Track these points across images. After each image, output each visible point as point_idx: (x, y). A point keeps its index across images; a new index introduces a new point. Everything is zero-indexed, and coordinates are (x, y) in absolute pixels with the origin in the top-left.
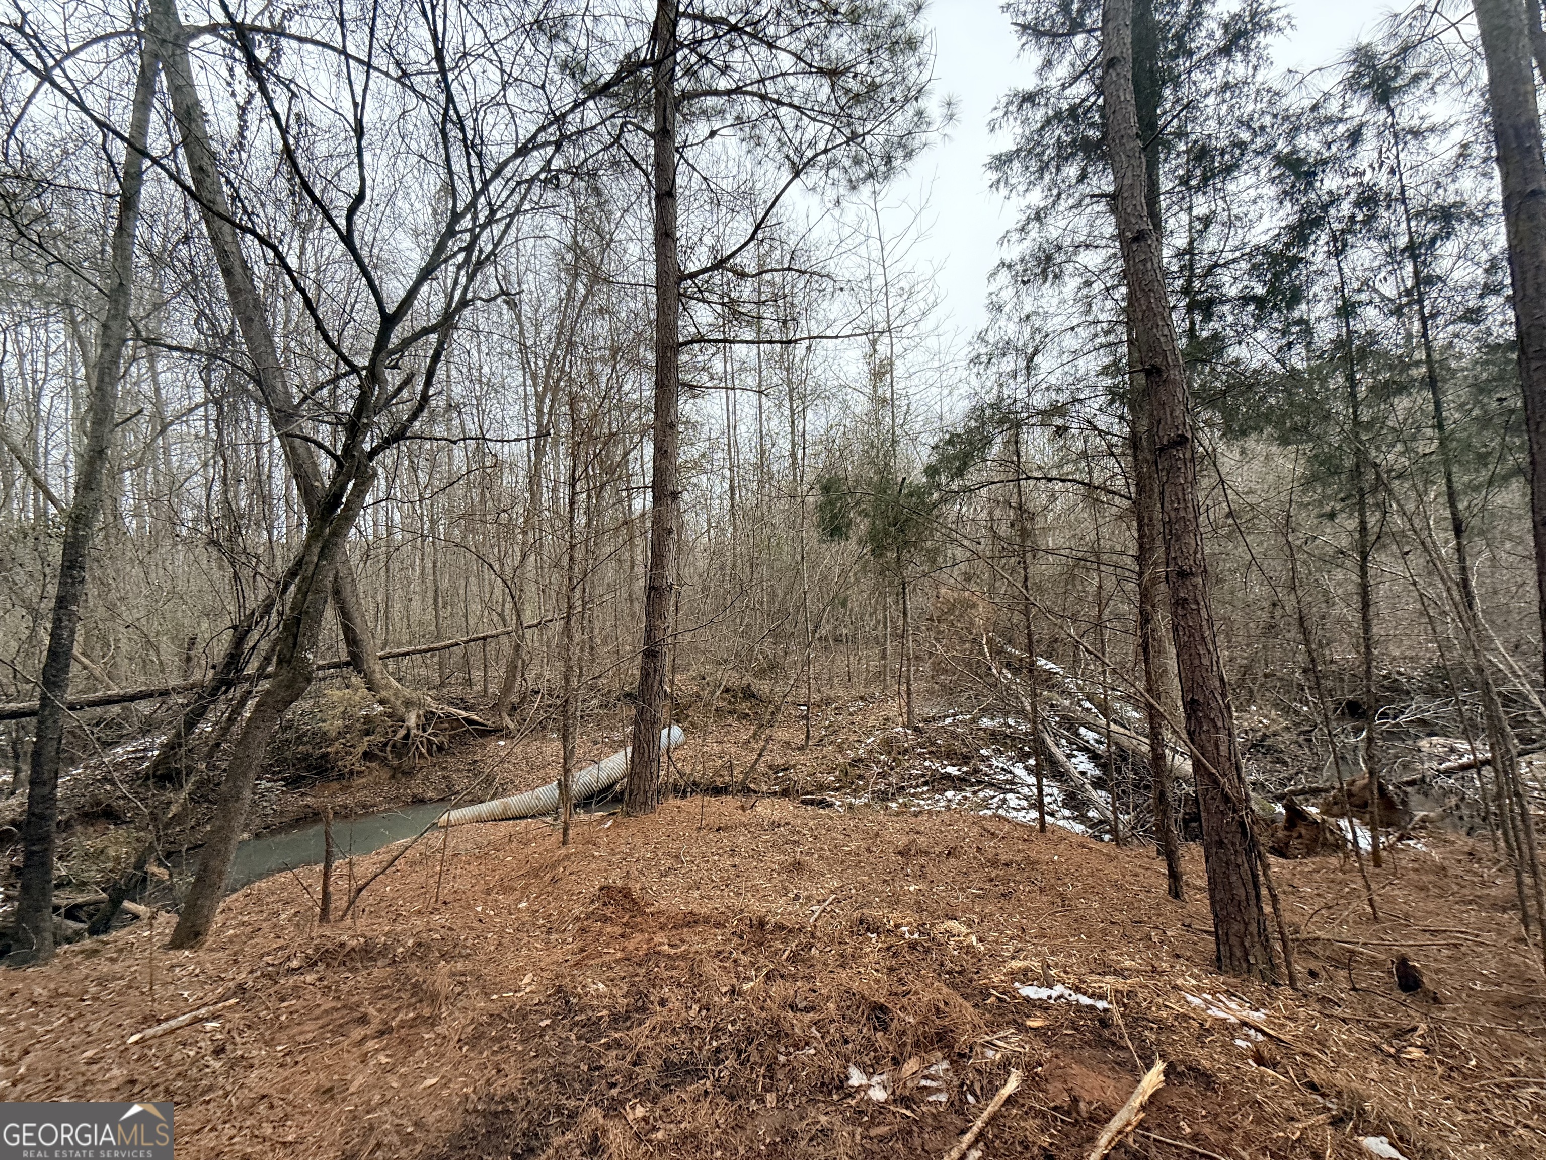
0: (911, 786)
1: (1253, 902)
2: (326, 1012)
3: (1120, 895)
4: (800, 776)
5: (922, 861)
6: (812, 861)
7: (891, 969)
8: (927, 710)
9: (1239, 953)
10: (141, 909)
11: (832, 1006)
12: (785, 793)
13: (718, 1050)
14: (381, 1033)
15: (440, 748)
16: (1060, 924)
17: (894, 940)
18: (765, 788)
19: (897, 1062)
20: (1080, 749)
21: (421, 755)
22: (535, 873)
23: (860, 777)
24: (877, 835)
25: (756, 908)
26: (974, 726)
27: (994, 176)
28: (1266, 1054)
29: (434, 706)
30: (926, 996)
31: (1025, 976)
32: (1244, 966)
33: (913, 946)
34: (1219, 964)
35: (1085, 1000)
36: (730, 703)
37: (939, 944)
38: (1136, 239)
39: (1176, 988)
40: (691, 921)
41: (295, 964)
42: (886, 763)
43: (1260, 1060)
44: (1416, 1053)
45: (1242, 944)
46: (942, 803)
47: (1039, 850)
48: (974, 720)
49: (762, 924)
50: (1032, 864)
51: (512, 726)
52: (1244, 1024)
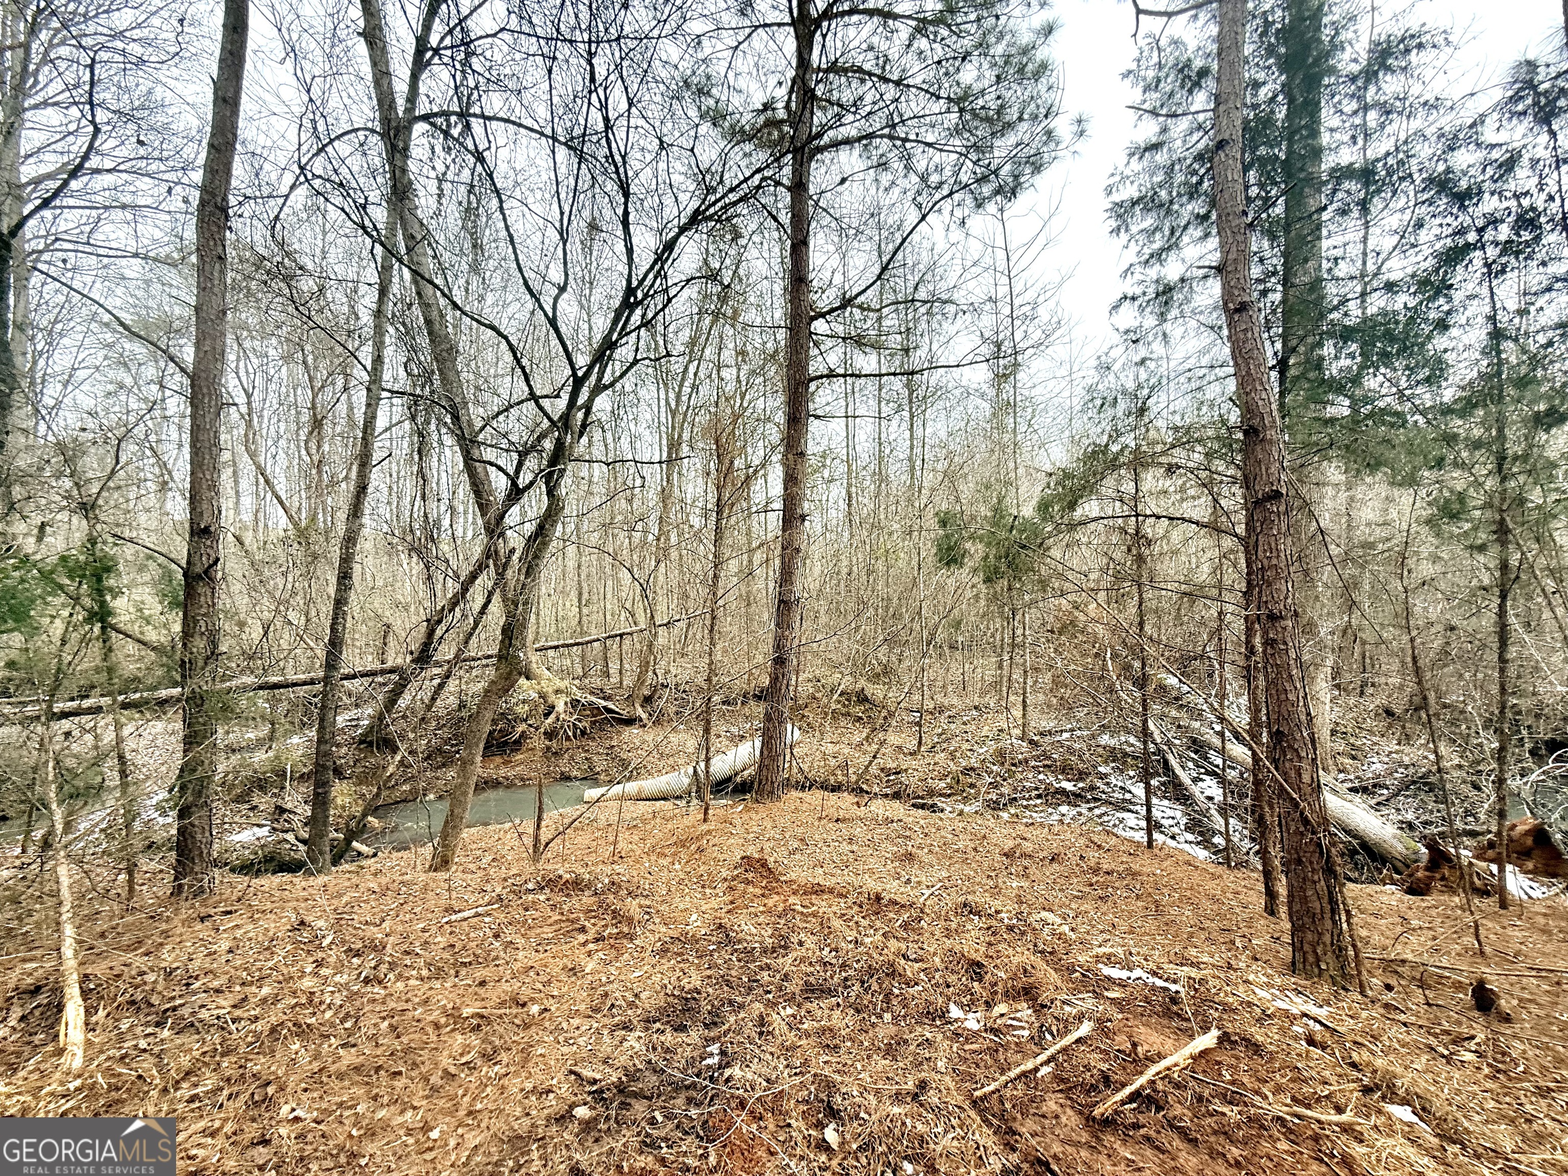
0: (1024, 798)
1: (1328, 915)
2: (556, 922)
3: (1215, 907)
4: (911, 780)
5: (1026, 862)
6: (922, 854)
7: (990, 944)
8: (1044, 723)
9: (1311, 959)
10: (363, 848)
11: (937, 960)
12: (896, 796)
13: (846, 979)
14: (597, 940)
15: (583, 733)
16: (1151, 925)
17: (994, 923)
18: (876, 789)
19: (989, 1005)
20: (1207, 773)
21: (568, 738)
22: (682, 844)
23: (972, 786)
24: (984, 837)
25: (872, 885)
26: (1092, 742)
27: (1114, 224)
28: (1318, 1038)
29: (579, 695)
30: (1016, 960)
31: (1109, 959)
32: (1316, 970)
33: (1010, 929)
34: (1293, 968)
35: (1160, 983)
36: (844, 706)
37: (1034, 929)
38: (1237, 311)
39: (1246, 982)
40: (818, 890)
41: (530, 886)
42: (998, 774)
43: (1311, 1042)
44: (1468, 1057)
45: (1315, 952)
46: (1057, 817)
47: (1144, 864)
48: (1093, 737)
49: (878, 898)
50: (1134, 874)
51: (644, 716)
52: (1305, 1015)
